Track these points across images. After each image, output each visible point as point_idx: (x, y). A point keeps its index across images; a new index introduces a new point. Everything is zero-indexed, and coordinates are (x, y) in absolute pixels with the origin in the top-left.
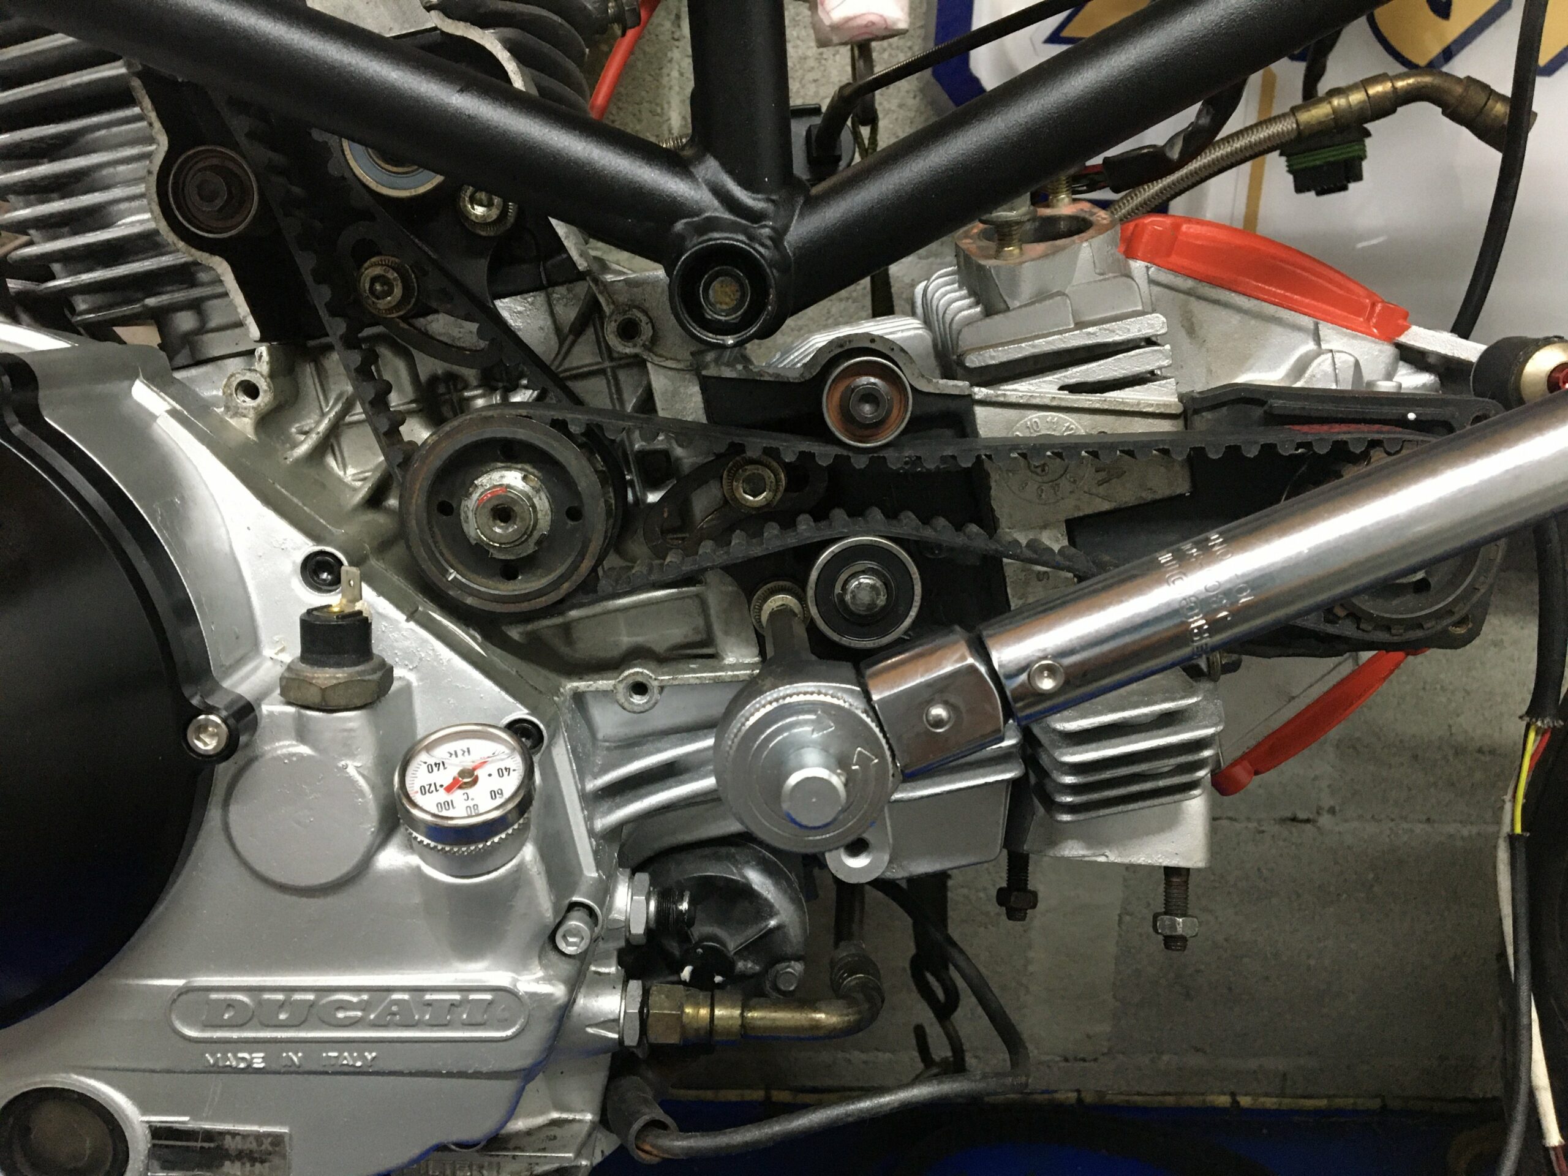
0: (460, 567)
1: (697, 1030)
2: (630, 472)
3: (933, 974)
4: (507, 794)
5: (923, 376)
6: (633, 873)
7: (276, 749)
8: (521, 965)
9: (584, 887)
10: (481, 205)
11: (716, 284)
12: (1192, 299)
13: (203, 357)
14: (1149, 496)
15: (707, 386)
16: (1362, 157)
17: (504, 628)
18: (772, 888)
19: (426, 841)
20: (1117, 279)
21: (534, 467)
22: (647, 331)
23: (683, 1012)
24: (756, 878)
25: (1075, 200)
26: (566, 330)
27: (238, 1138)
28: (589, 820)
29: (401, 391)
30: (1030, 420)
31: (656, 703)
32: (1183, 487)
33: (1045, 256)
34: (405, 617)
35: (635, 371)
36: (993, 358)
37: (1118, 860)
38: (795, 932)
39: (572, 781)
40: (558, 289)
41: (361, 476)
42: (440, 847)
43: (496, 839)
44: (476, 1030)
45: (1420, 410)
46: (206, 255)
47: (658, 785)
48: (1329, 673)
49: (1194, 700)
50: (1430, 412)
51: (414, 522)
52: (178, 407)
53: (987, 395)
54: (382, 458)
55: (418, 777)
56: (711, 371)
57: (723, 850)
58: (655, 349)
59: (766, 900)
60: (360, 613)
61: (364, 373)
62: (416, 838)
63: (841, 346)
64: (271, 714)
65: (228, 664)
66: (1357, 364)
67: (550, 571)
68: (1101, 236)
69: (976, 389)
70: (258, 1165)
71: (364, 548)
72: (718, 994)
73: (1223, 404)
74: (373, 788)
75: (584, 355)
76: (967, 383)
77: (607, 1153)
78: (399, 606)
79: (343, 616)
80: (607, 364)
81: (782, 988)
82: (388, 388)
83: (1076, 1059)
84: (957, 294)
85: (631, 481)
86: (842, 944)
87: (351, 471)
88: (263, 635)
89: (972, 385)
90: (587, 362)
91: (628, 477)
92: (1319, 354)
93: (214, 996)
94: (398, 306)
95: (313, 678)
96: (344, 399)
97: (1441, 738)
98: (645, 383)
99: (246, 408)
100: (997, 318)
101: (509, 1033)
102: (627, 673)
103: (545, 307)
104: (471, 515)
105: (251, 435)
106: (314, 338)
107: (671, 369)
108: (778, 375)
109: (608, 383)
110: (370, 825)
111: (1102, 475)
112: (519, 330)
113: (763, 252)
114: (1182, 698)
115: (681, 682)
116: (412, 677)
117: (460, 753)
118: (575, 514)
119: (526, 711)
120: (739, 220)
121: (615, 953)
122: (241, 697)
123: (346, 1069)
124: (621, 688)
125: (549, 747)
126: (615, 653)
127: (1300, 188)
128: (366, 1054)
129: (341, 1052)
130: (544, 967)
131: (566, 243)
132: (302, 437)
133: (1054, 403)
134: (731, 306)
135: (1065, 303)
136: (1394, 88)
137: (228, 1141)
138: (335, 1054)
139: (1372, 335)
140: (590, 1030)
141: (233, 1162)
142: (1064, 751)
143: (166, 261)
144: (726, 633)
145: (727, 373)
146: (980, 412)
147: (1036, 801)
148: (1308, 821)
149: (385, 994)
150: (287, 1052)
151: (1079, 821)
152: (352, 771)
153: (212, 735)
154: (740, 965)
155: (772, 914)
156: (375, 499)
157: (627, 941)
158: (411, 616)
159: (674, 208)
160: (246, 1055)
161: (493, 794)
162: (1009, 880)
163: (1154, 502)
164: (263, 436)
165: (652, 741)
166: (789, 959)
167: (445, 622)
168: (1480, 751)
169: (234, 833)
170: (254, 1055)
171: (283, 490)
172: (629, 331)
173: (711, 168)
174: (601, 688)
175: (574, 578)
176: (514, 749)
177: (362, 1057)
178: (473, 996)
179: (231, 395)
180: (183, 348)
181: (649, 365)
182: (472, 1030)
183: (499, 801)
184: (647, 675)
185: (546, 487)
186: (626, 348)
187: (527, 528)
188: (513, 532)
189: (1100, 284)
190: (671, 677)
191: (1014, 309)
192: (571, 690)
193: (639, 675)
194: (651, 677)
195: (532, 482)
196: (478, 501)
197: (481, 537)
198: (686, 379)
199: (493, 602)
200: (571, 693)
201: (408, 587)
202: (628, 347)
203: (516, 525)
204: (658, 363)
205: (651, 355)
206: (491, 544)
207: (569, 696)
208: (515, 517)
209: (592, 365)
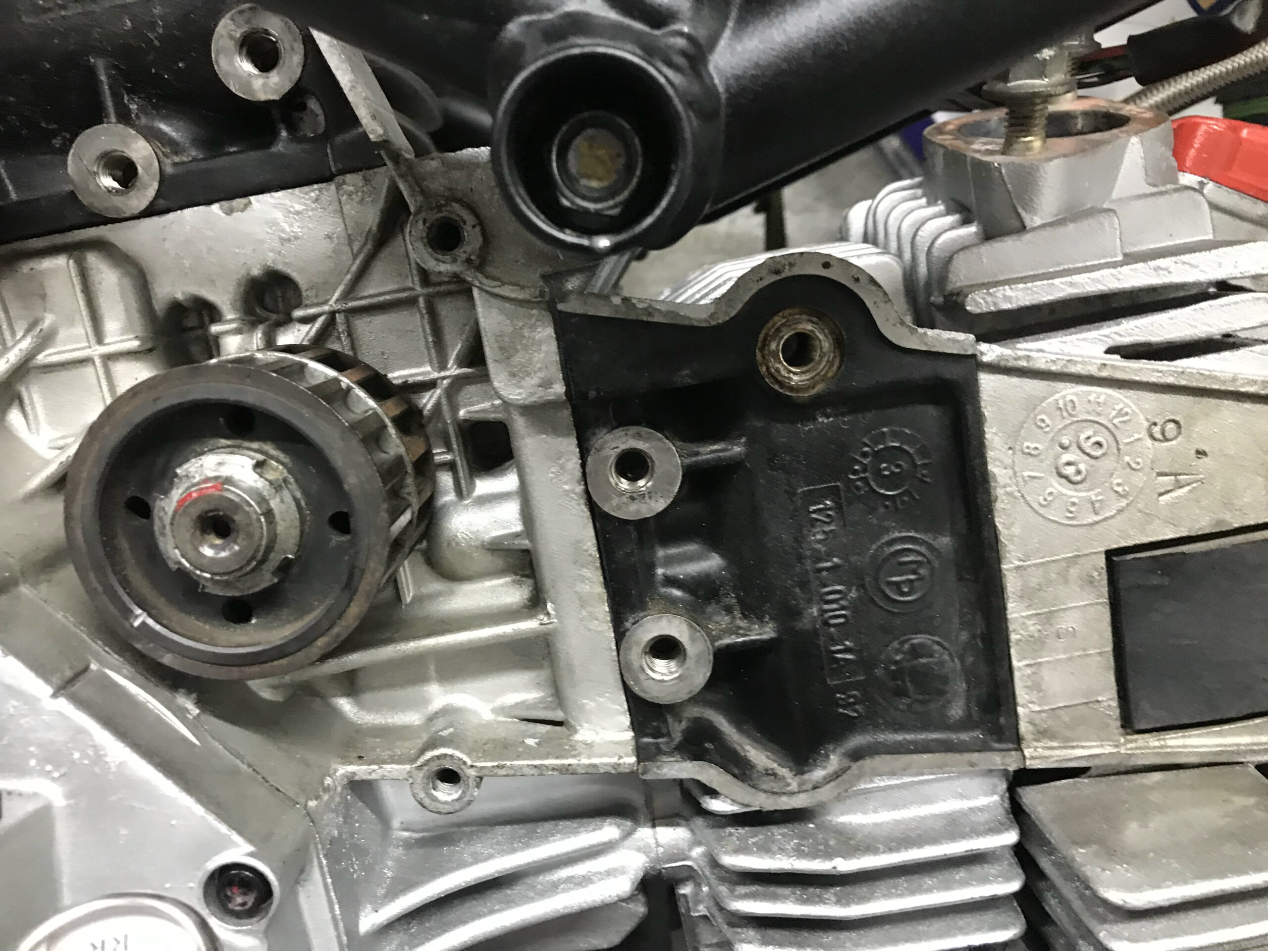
0: (160, 602)
2: (449, 449)
5: (900, 323)
11: (580, 143)
15: (566, 327)
20: (1179, 193)
21: (279, 448)
22: (472, 239)
26: (362, 239)
30: (1064, 397)
31: (469, 803)
33: (1081, 152)
35: (457, 302)
36: (1007, 299)
40: (349, 177)
41: (61, 443)
53: (1001, 358)
56: (573, 306)
58: (489, 269)
63: (777, 272)
67: (302, 612)
69: (984, 347)
71: (8, 567)
75: (384, 279)
76: (972, 337)
80: (419, 290)
84: (928, 211)
85: (453, 462)
87: (45, 434)
89: (978, 341)
90: (391, 286)
96: (37, 330)
98: (469, 322)
100: (1007, 243)
102: (426, 758)
103: (334, 206)
104: (167, 523)
107: (508, 298)
108: (676, 315)
109: (422, 317)
115: (511, 772)
116: (56, 792)
118: (341, 523)
119: (246, 850)
120: (627, 21)
124: (419, 777)
125: (286, 896)
131: (350, 98)
133: (1104, 374)
134: (608, 182)
135: (1111, 224)
142: (1115, 928)
146: (986, 381)
158: (64, 687)
167: (131, 690)
172: (445, 237)
174: (389, 775)
175: (336, 630)
181: (476, 292)
184: (460, 759)
185: (296, 481)
186: (441, 264)
187: (257, 551)
188: (235, 554)
189: (1151, 200)
190: (496, 764)
191: (1034, 229)
192: (344, 776)
193: (448, 758)
194: (465, 763)
195: (272, 472)
196: (181, 502)
197: (183, 561)
198: (533, 315)
199: (204, 662)
200: (345, 781)
201: (79, 628)
202: (444, 262)
203: (238, 545)
204: (488, 289)
205: (480, 276)
206: (198, 572)
207: (344, 787)
208: (238, 532)
209: (397, 291)
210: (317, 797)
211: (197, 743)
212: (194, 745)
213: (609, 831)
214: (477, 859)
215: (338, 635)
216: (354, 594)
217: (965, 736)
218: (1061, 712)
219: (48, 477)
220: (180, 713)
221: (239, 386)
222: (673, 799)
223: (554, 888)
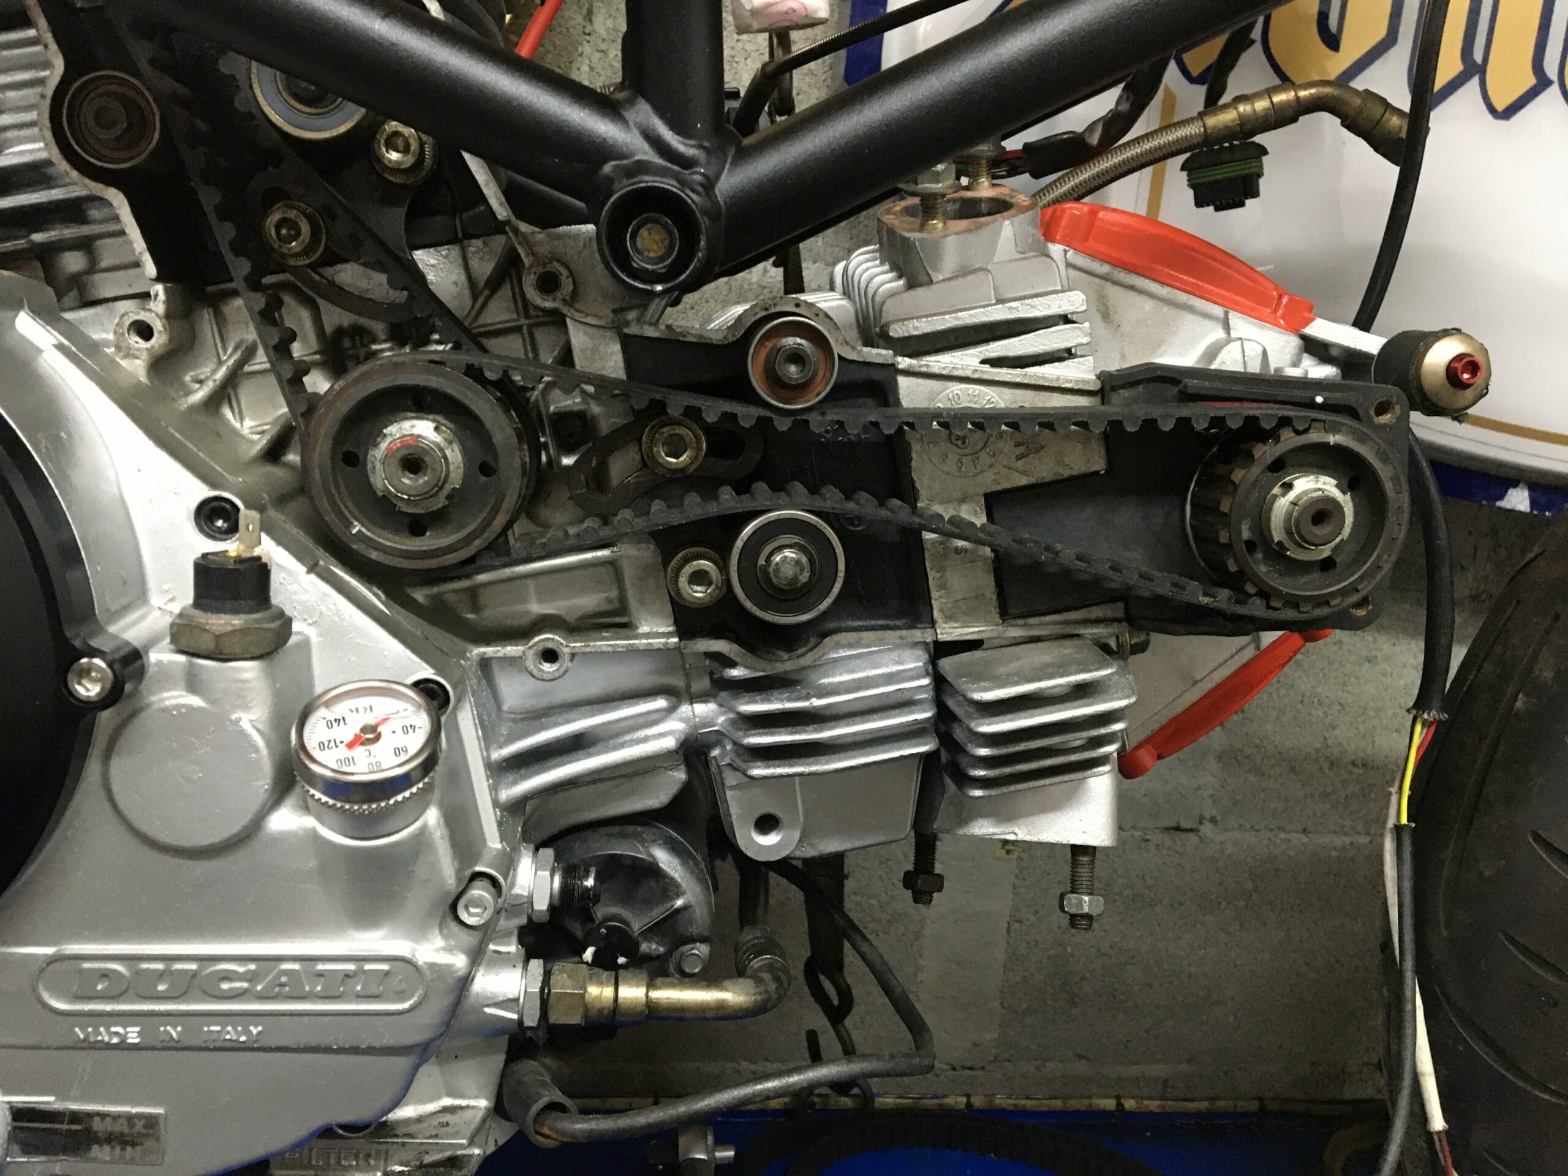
0: (365, 520)
1: (600, 1010)
2: (544, 434)
3: (828, 977)
4: (412, 751)
5: (847, 343)
6: (537, 849)
7: (164, 699)
8: (419, 933)
9: (487, 856)
10: (397, 151)
11: (644, 232)
12: (1109, 284)
13: (92, 298)
14: (1066, 473)
15: (629, 344)
16: (1259, 175)
17: (409, 591)
18: (679, 867)
19: (324, 799)
20: (1036, 259)
21: (446, 418)
22: (567, 286)
23: (585, 991)
24: (663, 858)
25: (994, 185)
26: (482, 284)
27: (108, 1120)
28: (494, 789)
30: (952, 392)
31: (566, 672)
32: (1098, 464)
33: (969, 231)
34: (305, 569)
35: (552, 329)
36: (916, 328)
37: (1028, 838)
38: (701, 916)
39: (477, 747)
40: (474, 242)
41: (260, 429)
42: (339, 805)
43: (399, 798)
44: (372, 1003)
45: (1327, 394)
46: (100, 186)
47: (565, 758)
48: (1232, 657)
49: (1109, 671)
50: (1337, 397)
51: (317, 471)
52: (66, 342)
53: (910, 365)
54: (286, 410)
55: (316, 732)
56: (633, 330)
57: (630, 829)
58: (577, 306)
59: (672, 879)
60: (259, 558)
61: (269, 316)
62: (313, 796)
63: (766, 309)
64: (159, 663)
65: (113, 608)
66: (1265, 353)
68: (1022, 216)
69: (900, 359)
70: (129, 1149)
71: (262, 498)
72: (621, 972)
73: (1138, 382)
74: (268, 743)
75: (499, 312)
76: (891, 352)
77: (500, 1143)
78: (299, 558)
79: (239, 560)
80: (523, 321)
81: (687, 970)
82: (293, 337)
83: (964, 1068)
84: (880, 269)
85: (546, 443)
86: (746, 929)
87: (248, 423)
88: (152, 583)
89: (895, 355)
90: (503, 318)
91: (542, 440)
92: (1229, 340)
93: (87, 965)
94: (306, 251)
95: (207, 624)
96: (243, 347)
97: (1317, 751)
98: (562, 342)
99: (138, 350)
100: (920, 291)
101: (406, 1005)
102: (537, 639)
103: (460, 261)
104: (378, 465)
105: (142, 376)
106: (212, 284)
107: (591, 325)
108: (701, 337)
109: (524, 340)
110: (263, 783)
111: (1022, 449)
112: (432, 283)
113: (693, 199)
114: (1097, 669)
115: (594, 650)
116: (312, 633)
117: (361, 710)
118: (486, 469)
119: (433, 671)
120: (669, 165)
121: (516, 932)
122: (128, 643)
123: (228, 1044)
124: (530, 654)
125: (455, 708)
126: (524, 621)
127: (1200, 203)
128: (252, 1028)
129: (224, 1027)
130: (446, 937)
131: (485, 191)
132: (197, 386)
133: (976, 376)
134: (660, 254)
135: (988, 279)
136: (1297, 98)
137: (97, 1125)
138: (218, 1028)
139: (1279, 326)
140: (488, 1010)
141: (100, 1144)
142: (980, 721)
143: (56, 194)
144: (642, 602)
145: (650, 332)
146: (903, 381)
147: (948, 781)
148: (1190, 830)
149: (273, 963)
150: (165, 1026)
151: (990, 796)
152: (245, 725)
153: (94, 681)
154: (644, 947)
155: (678, 896)
156: (274, 452)
157: (530, 919)
158: (312, 568)
159: (601, 151)
160: (120, 1030)
161: (397, 752)
162: (917, 862)
163: (1072, 478)
164: (156, 382)
165: (560, 714)
166: (693, 940)
167: (347, 578)
168: (1353, 763)
169: (116, 788)
170: (128, 1029)
171: (177, 435)
172: (548, 284)
173: (643, 112)
174: (509, 655)
175: (486, 535)
176: (419, 707)
177: (247, 1032)
178: (368, 967)
179: (123, 334)
180: (70, 291)
181: (568, 321)
182: (366, 1003)
183: (404, 757)
184: (558, 641)
185: (458, 440)
186: (546, 302)
187: (439, 481)
188: (423, 484)
189: (1020, 263)
190: (582, 644)
191: (937, 282)
192: (477, 655)
193: (550, 641)
194: (562, 645)
195: (444, 433)
196: (389, 449)
197: (389, 487)
198: (606, 336)
199: (399, 556)
200: (478, 659)
202: (548, 300)
203: (426, 477)
204: (578, 319)
205: (571, 310)
206: (400, 495)
207: (477, 662)
208: (426, 469)
209: (507, 322)
211: (391, 614)
212: (389, 614)
213: (661, 703)
216: (499, 512)
217: (898, 623)
218: (961, 603)
220: (376, 595)
222: (704, 683)
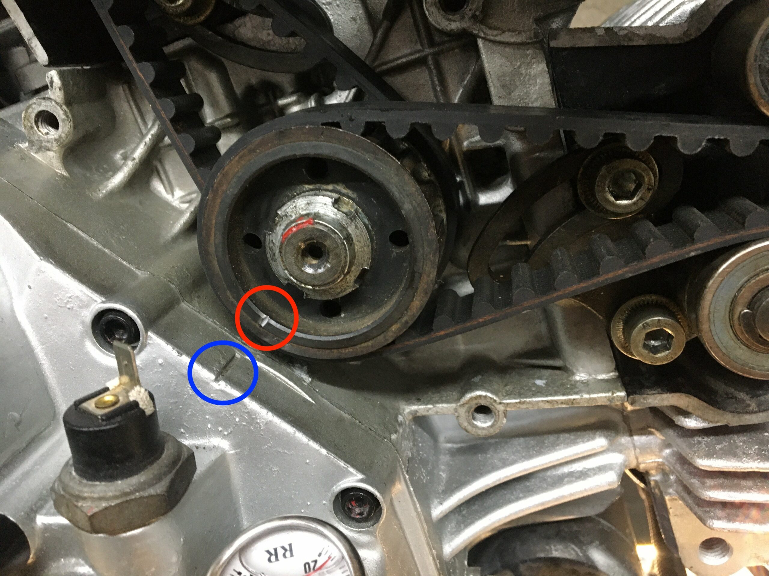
0: (274, 310)
2: (459, 173)
15: (557, 60)
21: (348, 187)
26: (380, 16)
29: (215, 105)
31: (500, 428)
34: (213, 377)
35: (461, 54)
41: (188, 198)
56: (562, 40)
58: (491, 21)
67: (376, 306)
75: (401, 44)
80: (428, 51)
85: (461, 182)
87: (179, 193)
90: (406, 51)
91: (458, 179)
98: (474, 68)
99: (48, 142)
102: (468, 396)
104: (276, 251)
105: (59, 169)
107: (508, 44)
109: (431, 73)
115: (530, 406)
116: (227, 446)
118: (400, 239)
119: (360, 476)
124: (462, 411)
158: (221, 373)
167: (265, 367)
174: (441, 413)
179: (32, 128)
181: (480, 42)
184: (491, 398)
185: (363, 211)
186: (452, 23)
187: (344, 265)
188: (328, 270)
190: (518, 401)
192: (410, 413)
193: (483, 398)
194: (495, 401)
195: (345, 206)
196: (284, 236)
197: (292, 278)
198: (527, 56)
199: (313, 348)
200: (411, 417)
201: (224, 329)
202: (454, 21)
203: (330, 263)
204: (492, 38)
205: (484, 28)
206: (303, 285)
207: (410, 421)
208: (328, 253)
209: (411, 54)
210: (396, 432)
211: (313, 402)
212: (312, 403)
213: (599, 441)
214: (505, 464)
215: (407, 322)
216: (416, 292)
219: (185, 223)
220: (298, 382)
221: (317, 143)
223: (560, 481)
